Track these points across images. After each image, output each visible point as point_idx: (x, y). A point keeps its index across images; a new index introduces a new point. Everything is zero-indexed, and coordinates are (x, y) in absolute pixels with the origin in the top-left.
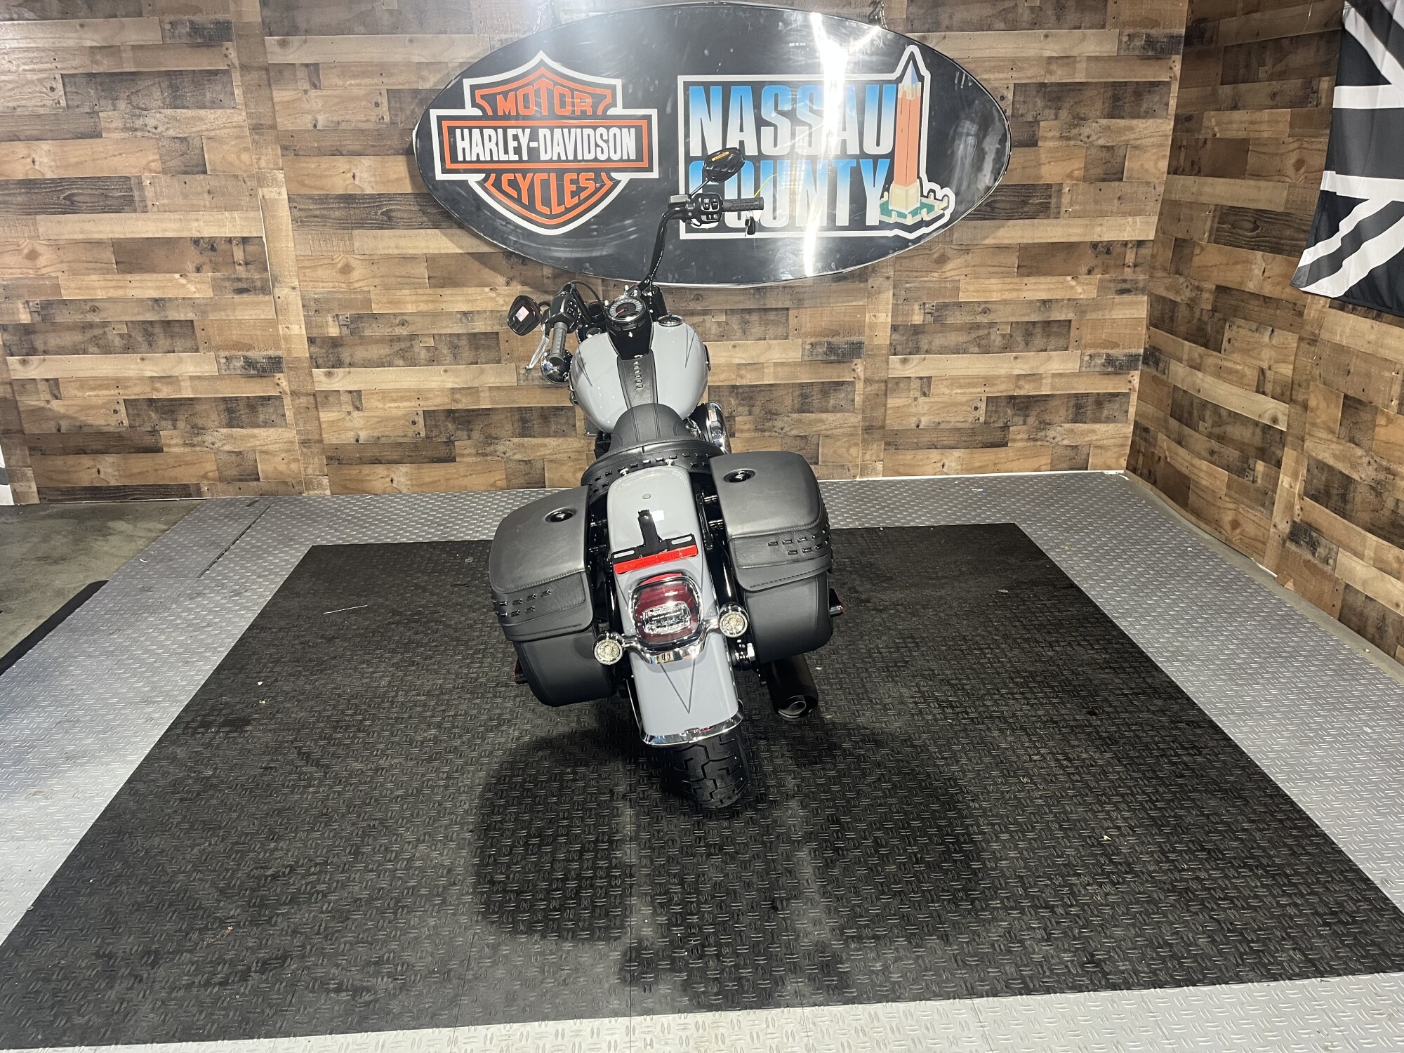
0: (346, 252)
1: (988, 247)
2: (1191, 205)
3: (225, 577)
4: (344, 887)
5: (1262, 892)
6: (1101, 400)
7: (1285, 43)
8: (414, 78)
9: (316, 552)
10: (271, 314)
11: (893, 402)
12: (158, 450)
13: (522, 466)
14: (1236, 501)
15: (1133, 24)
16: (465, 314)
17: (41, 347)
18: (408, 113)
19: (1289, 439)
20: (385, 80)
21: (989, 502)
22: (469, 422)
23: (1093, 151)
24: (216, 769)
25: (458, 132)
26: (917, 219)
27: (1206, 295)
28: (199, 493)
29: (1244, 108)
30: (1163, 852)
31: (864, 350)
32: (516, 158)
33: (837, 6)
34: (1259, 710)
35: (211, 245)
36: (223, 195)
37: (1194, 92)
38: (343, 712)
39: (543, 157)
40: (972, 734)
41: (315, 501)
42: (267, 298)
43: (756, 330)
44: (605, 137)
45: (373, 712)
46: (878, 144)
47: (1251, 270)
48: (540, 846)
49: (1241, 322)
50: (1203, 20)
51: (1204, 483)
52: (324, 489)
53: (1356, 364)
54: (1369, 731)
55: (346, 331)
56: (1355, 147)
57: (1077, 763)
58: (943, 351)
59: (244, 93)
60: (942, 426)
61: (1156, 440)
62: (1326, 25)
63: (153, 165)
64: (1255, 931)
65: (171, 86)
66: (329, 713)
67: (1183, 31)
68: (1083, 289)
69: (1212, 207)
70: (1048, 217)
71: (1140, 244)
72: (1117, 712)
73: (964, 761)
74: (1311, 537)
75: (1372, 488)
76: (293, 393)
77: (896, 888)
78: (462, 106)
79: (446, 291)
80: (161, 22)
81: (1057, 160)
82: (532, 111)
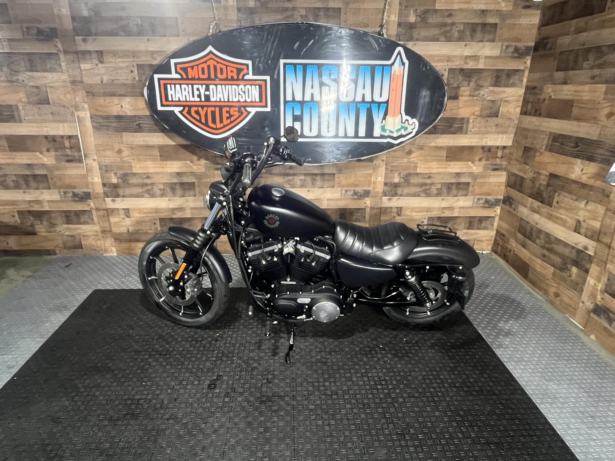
0: (118, 143)
1: (431, 147)
2: (535, 131)
6: (481, 220)
8: (150, 59)
9: (94, 294)
10: (84, 172)
11: (383, 218)
12: (34, 234)
14: (558, 283)
15: (508, 40)
16: (178, 173)
18: (146, 75)
19: (596, 260)
20: (136, 59)
22: (182, 224)
23: (485, 102)
25: (169, 86)
26: (399, 134)
27: (542, 177)
28: (55, 254)
29: (571, 83)
31: (371, 193)
32: (198, 99)
35: (52, 140)
36: (58, 114)
37: (537, 75)
39: (212, 99)
41: (107, 260)
42: (81, 165)
43: (319, 183)
44: (243, 90)
46: (381, 96)
47: (573, 168)
49: (566, 194)
50: (547, 38)
51: (538, 270)
52: (113, 252)
55: (120, 180)
58: (408, 195)
59: (67, 65)
61: (508, 240)
63: (23, 99)
65: (29, 60)
67: (533, 44)
68: (476, 168)
69: (548, 134)
70: (462, 133)
71: (504, 147)
74: (609, 316)
76: (97, 209)
78: (170, 73)
79: (169, 163)
80: (22, 27)
81: (468, 106)
82: (206, 76)
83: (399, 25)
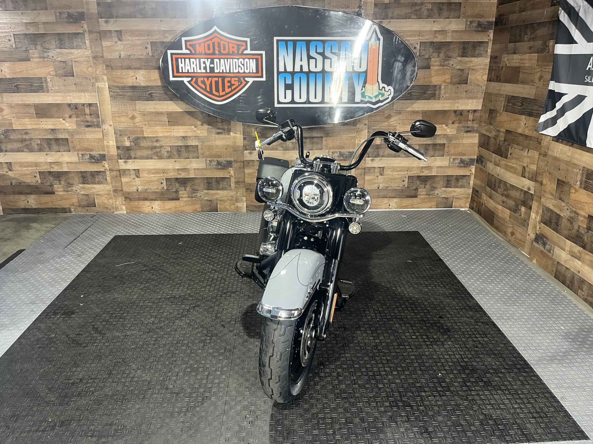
0: (133, 110)
1: (409, 112)
2: (496, 95)
3: (76, 248)
4: (102, 389)
5: (507, 402)
6: (458, 178)
7: (535, 25)
8: (162, 37)
9: (116, 238)
10: (101, 136)
11: (367, 178)
12: (53, 193)
13: (208, 202)
14: (513, 224)
15: (472, 16)
16: (184, 137)
17: (4, 149)
18: (160, 51)
19: (535, 197)
20: (150, 38)
21: (408, 222)
22: (185, 183)
23: (455, 71)
24: (56, 334)
25: (180, 60)
26: (377, 99)
27: (502, 134)
28: (70, 212)
29: (518, 53)
30: (464, 382)
32: (204, 71)
33: (343, 8)
34: (515, 317)
35: (75, 107)
36: (81, 86)
37: (498, 46)
38: (115, 310)
39: (216, 71)
40: (387, 326)
41: (119, 216)
42: (99, 129)
43: (309, 145)
44: (243, 63)
45: (128, 310)
46: (360, 67)
47: (520, 123)
48: (190, 372)
49: (516, 146)
50: (503, 15)
51: (500, 215)
52: (123, 210)
53: (562, 166)
54: (563, 328)
55: (133, 144)
56: (563, 72)
57: (431, 340)
58: (389, 155)
59: (90, 42)
60: (389, 188)
61: (481, 196)
62: (552, 18)
63: (51, 72)
64: (501, 420)
65: (59, 39)
66: (109, 310)
67: (494, 20)
68: (450, 130)
69: (505, 96)
70: (435, 99)
71: (475, 111)
72: (452, 317)
73: (382, 338)
74: (544, 241)
75: (569, 220)
76: (111, 170)
77: (344, 395)
78: (182, 49)
79: (176, 127)
80: (55, 12)
81: (439, 75)
82: (211, 51)
83: (376, 5)
